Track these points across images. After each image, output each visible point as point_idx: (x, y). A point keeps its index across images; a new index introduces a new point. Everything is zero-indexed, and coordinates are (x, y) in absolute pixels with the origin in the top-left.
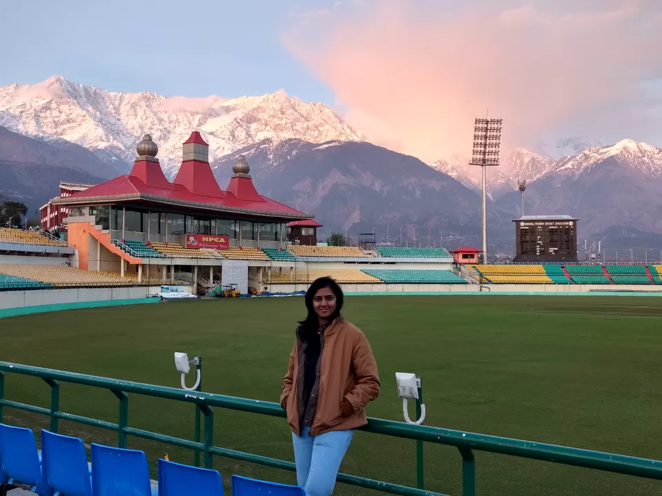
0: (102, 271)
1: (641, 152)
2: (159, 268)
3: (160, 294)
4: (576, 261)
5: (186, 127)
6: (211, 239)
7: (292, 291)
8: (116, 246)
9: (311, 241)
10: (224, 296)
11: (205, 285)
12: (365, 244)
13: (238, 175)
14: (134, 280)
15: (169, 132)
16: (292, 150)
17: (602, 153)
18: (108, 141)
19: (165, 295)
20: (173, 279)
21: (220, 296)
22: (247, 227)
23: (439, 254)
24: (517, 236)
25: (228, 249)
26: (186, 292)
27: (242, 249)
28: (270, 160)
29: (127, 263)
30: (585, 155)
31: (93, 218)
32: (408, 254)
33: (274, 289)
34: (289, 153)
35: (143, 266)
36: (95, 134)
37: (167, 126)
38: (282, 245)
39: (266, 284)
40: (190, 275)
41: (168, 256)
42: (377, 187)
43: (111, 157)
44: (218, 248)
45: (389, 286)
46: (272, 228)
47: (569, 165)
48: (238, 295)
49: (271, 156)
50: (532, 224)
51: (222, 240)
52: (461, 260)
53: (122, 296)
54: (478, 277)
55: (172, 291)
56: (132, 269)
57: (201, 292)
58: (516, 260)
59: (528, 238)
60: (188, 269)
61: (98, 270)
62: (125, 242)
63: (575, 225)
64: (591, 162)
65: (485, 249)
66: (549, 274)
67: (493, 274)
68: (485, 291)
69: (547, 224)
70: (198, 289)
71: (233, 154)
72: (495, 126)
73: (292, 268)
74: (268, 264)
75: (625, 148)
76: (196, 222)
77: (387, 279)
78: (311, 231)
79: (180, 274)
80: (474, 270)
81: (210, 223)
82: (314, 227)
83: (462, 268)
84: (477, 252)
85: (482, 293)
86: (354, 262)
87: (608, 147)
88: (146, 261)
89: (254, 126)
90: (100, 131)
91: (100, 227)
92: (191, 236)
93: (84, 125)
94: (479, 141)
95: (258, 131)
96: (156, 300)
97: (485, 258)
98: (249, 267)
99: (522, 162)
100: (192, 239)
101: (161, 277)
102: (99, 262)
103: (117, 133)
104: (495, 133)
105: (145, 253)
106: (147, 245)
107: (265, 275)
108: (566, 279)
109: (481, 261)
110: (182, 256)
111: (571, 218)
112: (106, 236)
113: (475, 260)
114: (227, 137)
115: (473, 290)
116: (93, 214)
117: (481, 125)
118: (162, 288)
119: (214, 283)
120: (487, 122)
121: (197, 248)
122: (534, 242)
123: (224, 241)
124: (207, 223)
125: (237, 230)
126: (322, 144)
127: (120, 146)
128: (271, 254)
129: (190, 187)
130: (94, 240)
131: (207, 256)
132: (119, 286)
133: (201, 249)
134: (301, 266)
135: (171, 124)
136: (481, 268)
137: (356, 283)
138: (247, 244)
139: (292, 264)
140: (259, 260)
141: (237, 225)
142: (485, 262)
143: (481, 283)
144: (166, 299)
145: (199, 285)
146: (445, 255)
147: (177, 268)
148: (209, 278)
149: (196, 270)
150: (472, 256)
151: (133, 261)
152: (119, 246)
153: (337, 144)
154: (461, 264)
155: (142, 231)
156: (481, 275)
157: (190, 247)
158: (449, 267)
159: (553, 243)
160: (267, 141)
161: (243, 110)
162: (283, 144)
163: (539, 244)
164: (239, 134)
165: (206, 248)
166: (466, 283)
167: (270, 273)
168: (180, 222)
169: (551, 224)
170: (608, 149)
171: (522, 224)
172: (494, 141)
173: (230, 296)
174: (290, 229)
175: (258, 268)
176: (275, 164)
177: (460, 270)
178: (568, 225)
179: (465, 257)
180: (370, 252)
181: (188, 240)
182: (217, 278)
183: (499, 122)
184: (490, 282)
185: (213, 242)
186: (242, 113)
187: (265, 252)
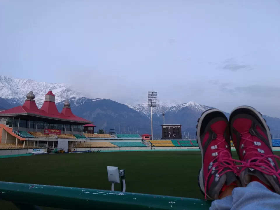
0: (7, 143)
1: (195, 105)
2: (32, 142)
3: (32, 152)
4: (182, 139)
5: (44, 92)
6: (54, 131)
7: (85, 150)
8: (15, 133)
9: (92, 132)
10: (58, 153)
11: (50, 148)
12: (111, 133)
13: (65, 107)
14: (21, 147)
15: (38, 93)
16: (83, 101)
17: (184, 105)
18: (13, 96)
19: (34, 152)
20: (38, 146)
21: (57, 152)
22: (68, 127)
23: (137, 137)
24: (162, 130)
25: (60, 134)
26: (43, 151)
27: (66, 135)
28: (75, 104)
29: (19, 140)
30: (179, 106)
31: (5, 122)
32: (127, 137)
33: (78, 150)
34: (82, 102)
35: (26, 141)
36: (7, 94)
37: (37, 91)
38: (81, 133)
39: (75, 148)
40: (45, 144)
41: (36, 137)
42: (113, 115)
43: (13, 102)
44: (57, 134)
45: (121, 148)
46: (77, 127)
47: (174, 109)
48: (64, 152)
49: (75, 103)
50: (167, 126)
51: (58, 131)
52: (144, 139)
53: (16, 153)
54: (150, 145)
55: (37, 151)
56: (21, 142)
57: (49, 151)
58: (162, 139)
59: (166, 131)
60: (44, 142)
61: (6, 143)
62: (18, 132)
63: (181, 127)
64: (181, 108)
65: (152, 135)
66: (173, 143)
67: (155, 143)
68: (153, 149)
69: (172, 126)
70: (48, 150)
71: (61, 102)
72: (155, 94)
73: (85, 142)
74: (76, 140)
75: (190, 104)
76: (48, 124)
77: (120, 146)
78: (92, 129)
79: (41, 144)
80: (149, 142)
81: (54, 125)
82: (93, 127)
83: (145, 142)
84: (150, 136)
85: (152, 150)
86: (107, 140)
87: (185, 103)
88: (27, 139)
89: (69, 93)
90: (10, 92)
91: (8, 126)
92: (46, 129)
93: (3, 90)
94: (150, 99)
95: (71, 94)
96: (31, 155)
97: (152, 138)
98: (68, 141)
99: (159, 107)
100: (46, 131)
101: (33, 145)
102: (6, 140)
103: (17, 93)
104: (155, 96)
105: (27, 136)
106: (28, 133)
107: (74, 144)
108: (179, 145)
109: (151, 139)
110: (42, 137)
111: (179, 125)
112: (10, 129)
113: (149, 139)
114: (59, 96)
115: (149, 149)
116: (5, 121)
117: (150, 94)
118: (33, 150)
119: (54, 148)
120: (152, 93)
121: (48, 134)
122: (168, 132)
123: (59, 132)
124: (52, 125)
125: (64, 128)
126: (94, 99)
127: (18, 98)
128: (77, 137)
129: (47, 111)
130: (5, 131)
131: (53, 137)
132: (15, 149)
133: (50, 135)
134: (88, 141)
135: (39, 91)
136: (152, 141)
137: (109, 147)
138: (68, 133)
139: (85, 140)
140: (72, 139)
141: (64, 126)
142: (152, 139)
143: (151, 147)
144: (35, 154)
145: (48, 148)
146: (139, 137)
147: (40, 142)
148: (52, 146)
149: (47, 143)
150: (148, 137)
151: (21, 139)
152: (16, 133)
153: (99, 100)
154: (144, 140)
155: (26, 127)
156: (152, 144)
157: (45, 134)
158: (140, 141)
159: (174, 133)
160: (74, 98)
161: (66, 87)
162: (79, 99)
163: (170, 133)
164: (64, 95)
165: (52, 134)
166: (146, 147)
167: (76, 144)
168: (42, 124)
169: (173, 126)
170: (185, 104)
171: (164, 126)
172: (155, 99)
173: (61, 153)
174: (84, 128)
175: (72, 142)
176: (77, 106)
177: (144, 142)
178: (179, 127)
179: (146, 137)
180: (113, 136)
181: (45, 131)
182: (56, 145)
183: (156, 92)
184: (154, 146)
185: (55, 132)
186: (66, 88)
187: (75, 136)
